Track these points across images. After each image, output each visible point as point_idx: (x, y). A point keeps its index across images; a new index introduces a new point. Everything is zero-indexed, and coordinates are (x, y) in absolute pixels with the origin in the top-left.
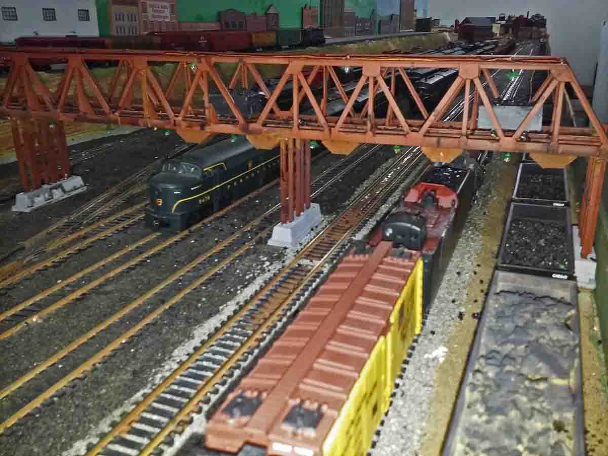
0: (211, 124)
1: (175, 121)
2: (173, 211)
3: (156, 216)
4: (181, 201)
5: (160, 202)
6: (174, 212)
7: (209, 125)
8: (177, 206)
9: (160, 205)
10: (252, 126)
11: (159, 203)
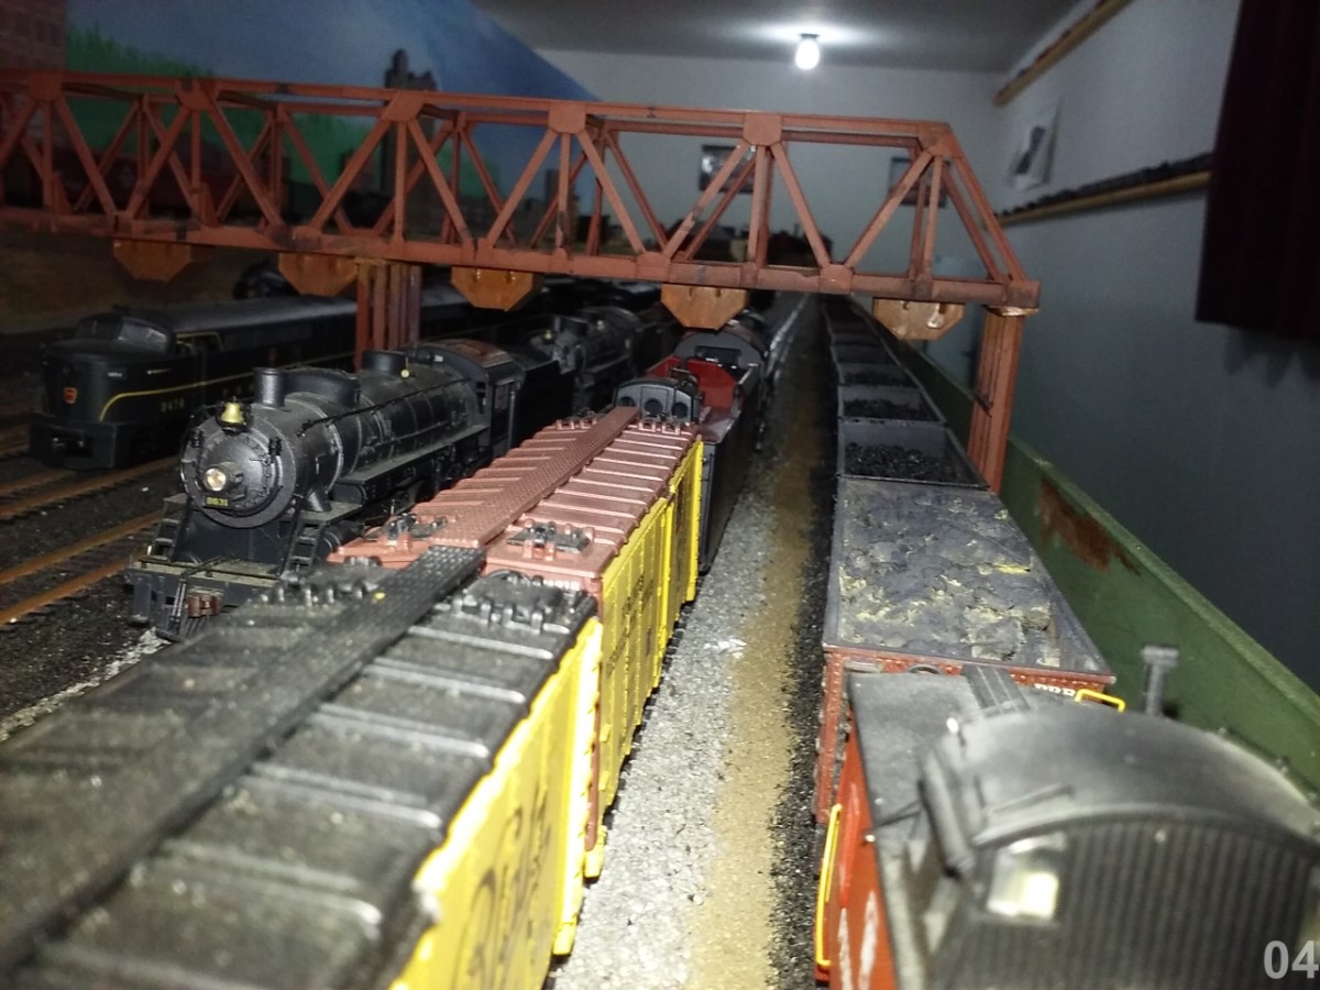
0: (203, 226)
1: (117, 218)
2: (102, 417)
3: (58, 428)
4: (121, 396)
5: (73, 395)
6: (104, 420)
7: (198, 229)
8: (111, 406)
9: (72, 402)
10: (299, 231)
11: (70, 397)
